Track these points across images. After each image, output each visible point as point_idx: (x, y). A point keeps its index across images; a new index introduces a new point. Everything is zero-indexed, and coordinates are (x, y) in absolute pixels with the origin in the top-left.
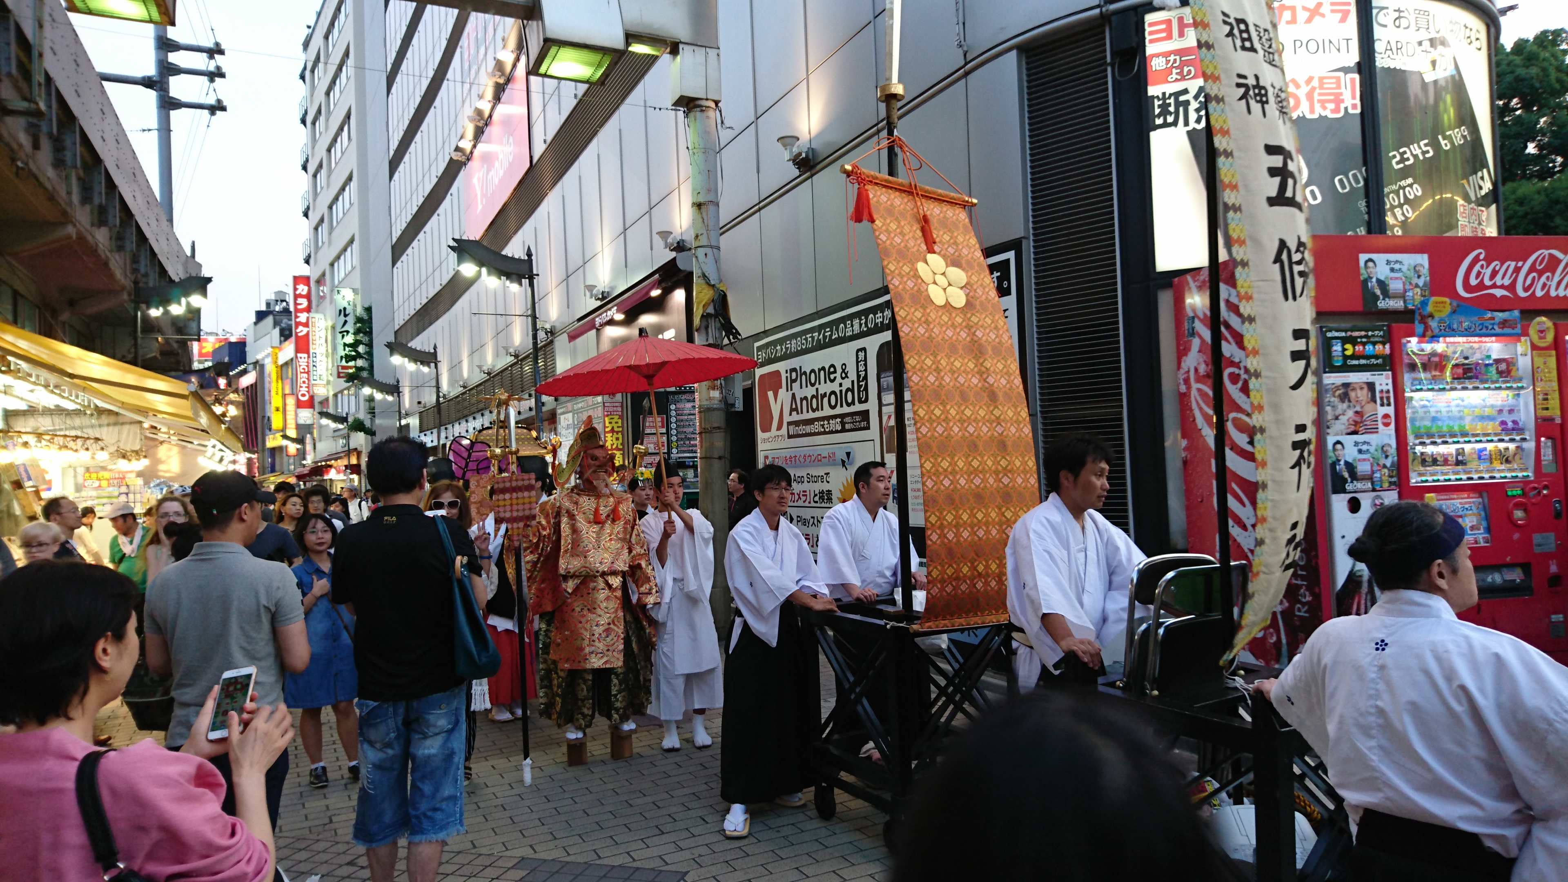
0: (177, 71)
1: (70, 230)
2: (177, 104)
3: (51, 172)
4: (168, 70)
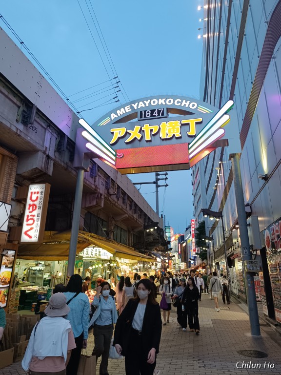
0: (159, 179)
1: (126, 215)
2: (159, 186)
3: (122, 204)
4: (158, 179)
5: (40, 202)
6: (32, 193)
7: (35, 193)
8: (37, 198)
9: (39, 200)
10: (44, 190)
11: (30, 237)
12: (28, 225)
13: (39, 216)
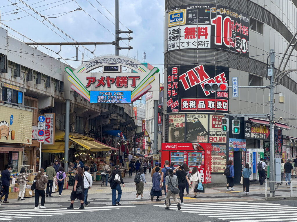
0: (121, 39)
1: (87, 109)
2: (121, 48)
4: (118, 39)
5: (52, 124)
6: (46, 118)
7: (48, 118)
8: (50, 121)
9: (51, 123)
10: (53, 117)
11: (49, 142)
12: (46, 135)
13: (52, 131)
